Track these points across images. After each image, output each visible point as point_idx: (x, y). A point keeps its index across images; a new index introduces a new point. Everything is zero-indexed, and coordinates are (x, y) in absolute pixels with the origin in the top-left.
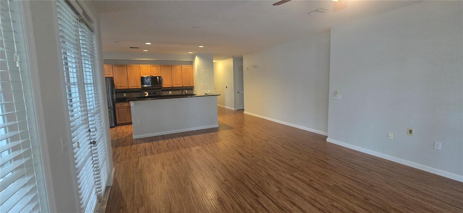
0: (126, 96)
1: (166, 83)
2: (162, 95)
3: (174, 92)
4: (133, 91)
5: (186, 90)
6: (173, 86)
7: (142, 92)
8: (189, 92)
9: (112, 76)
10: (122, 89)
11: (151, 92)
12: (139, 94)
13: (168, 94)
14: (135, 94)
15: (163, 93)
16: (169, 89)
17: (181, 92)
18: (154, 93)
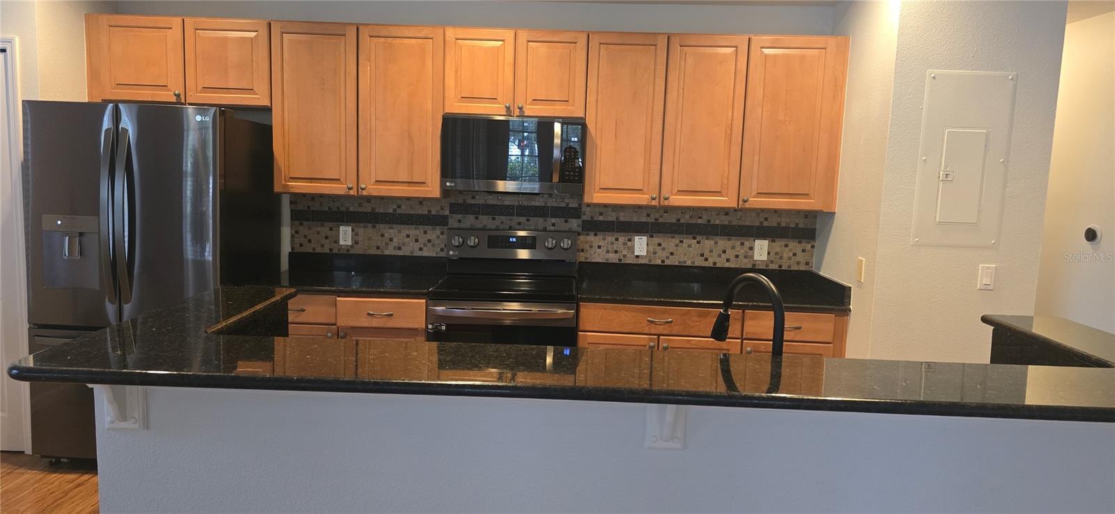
1: (616, 176)
2: (582, 257)
3: (670, 243)
4: (399, 211)
5: (763, 237)
6: (666, 203)
7: (453, 223)
8: (781, 258)
9: (266, 103)
10: (321, 196)
11: (511, 228)
12: (429, 241)
13: (624, 252)
14: (408, 236)
15: (591, 247)
16: (635, 219)
17: (724, 252)
18: (529, 241)
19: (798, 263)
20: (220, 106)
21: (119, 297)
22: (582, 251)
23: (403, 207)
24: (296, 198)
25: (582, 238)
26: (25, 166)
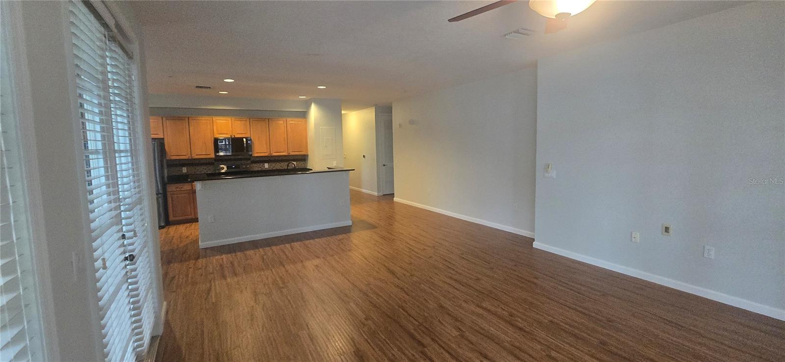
0: (186, 172)
1: (259, 149)
2: (252, 170)
3: (273, 164)
4: (200, 162)
5: (295, 161)
6: (272, 155)
7: (216, 164)
9: (162, 137)
11: (232, 164)
12: (209, 169)
13: (263, 168)
14: (203, 168)
15: (254, 167)
16: (265, 159)
17: (286, 165)
18: (238, 167)
25: (251, 165)
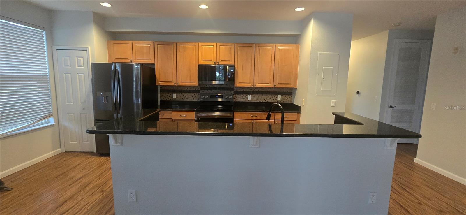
0: (175, 98)
1: (243, 80)
3: (257, 96)
4: (188, 89)
5: (279, 94)
6: (255, 86)
7: (201, 92)
8: (284, 100)
9: (154, 62)
10: (168, 86)
11: (216, 93)
12: (195, 97)
13: (245, 99)
14: (190, 96)
15: (237, 98)
16: (248, 91)
17: (270, 98)
18: (221, 97)
19: (288, 101)
20: (141, 63)
21: (117, 112)
22: (235, 99)
23: (189, 88)
24: (162, 86)
25: (234, 95)
26: (92, 80)
